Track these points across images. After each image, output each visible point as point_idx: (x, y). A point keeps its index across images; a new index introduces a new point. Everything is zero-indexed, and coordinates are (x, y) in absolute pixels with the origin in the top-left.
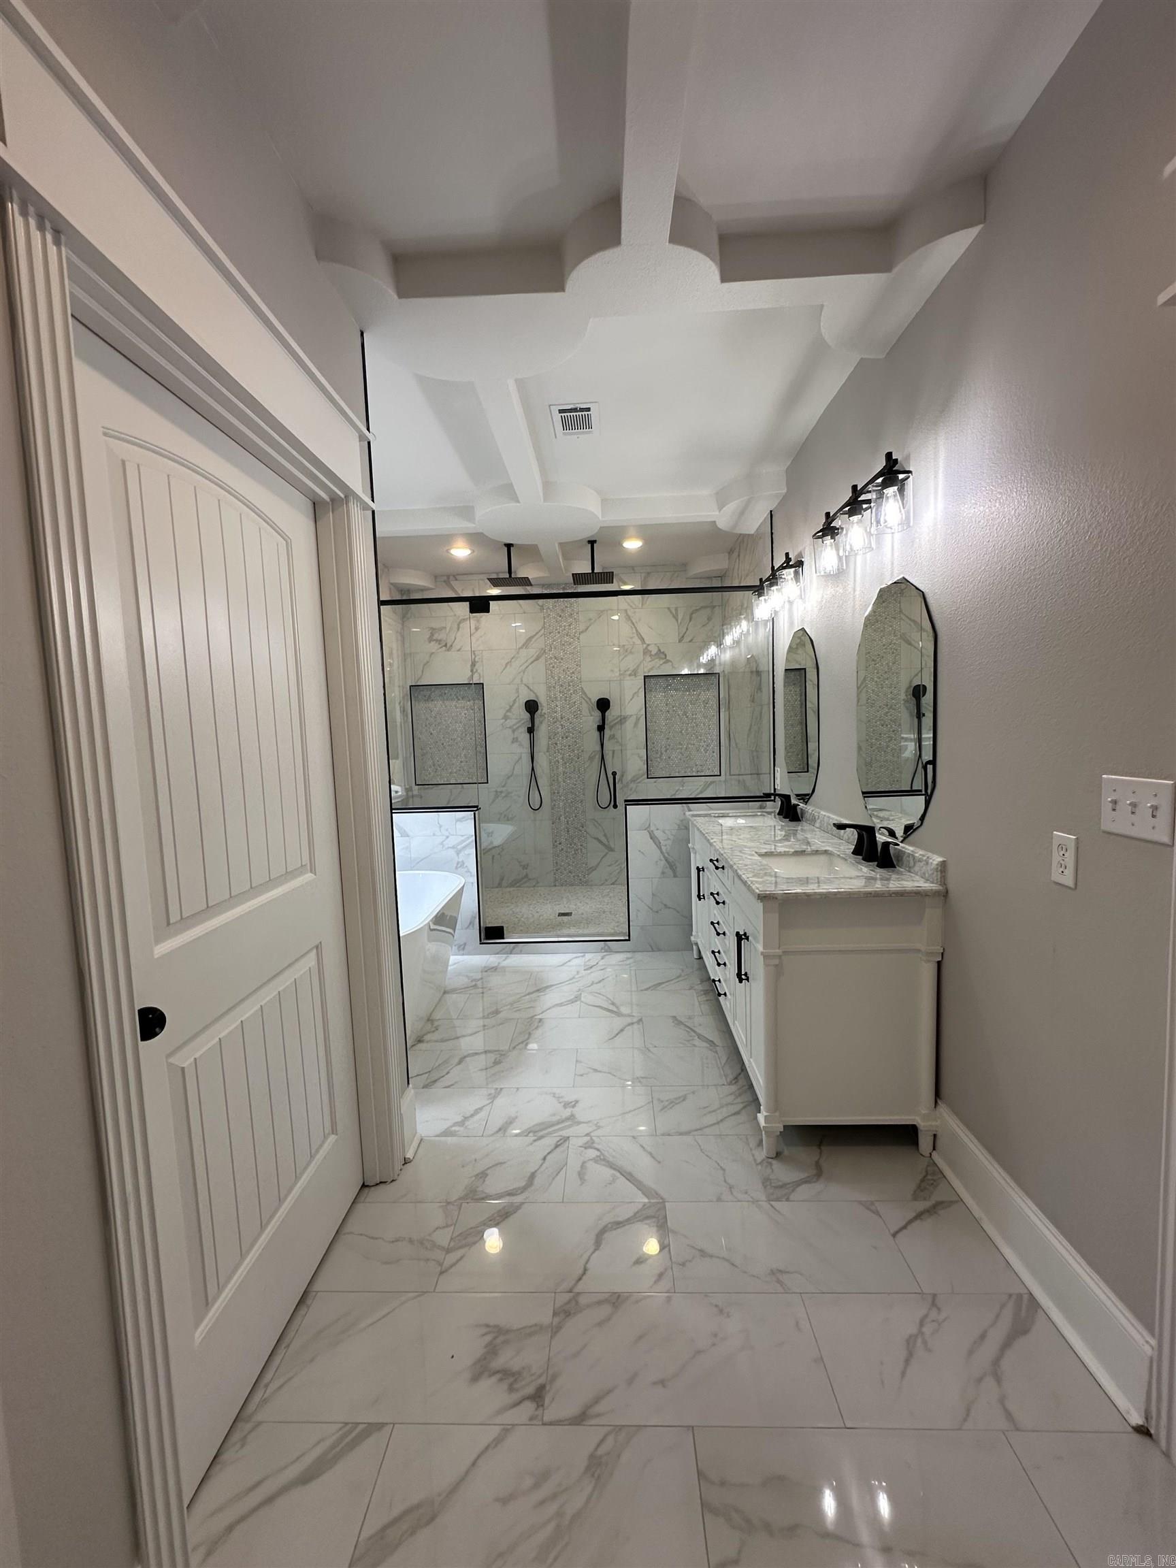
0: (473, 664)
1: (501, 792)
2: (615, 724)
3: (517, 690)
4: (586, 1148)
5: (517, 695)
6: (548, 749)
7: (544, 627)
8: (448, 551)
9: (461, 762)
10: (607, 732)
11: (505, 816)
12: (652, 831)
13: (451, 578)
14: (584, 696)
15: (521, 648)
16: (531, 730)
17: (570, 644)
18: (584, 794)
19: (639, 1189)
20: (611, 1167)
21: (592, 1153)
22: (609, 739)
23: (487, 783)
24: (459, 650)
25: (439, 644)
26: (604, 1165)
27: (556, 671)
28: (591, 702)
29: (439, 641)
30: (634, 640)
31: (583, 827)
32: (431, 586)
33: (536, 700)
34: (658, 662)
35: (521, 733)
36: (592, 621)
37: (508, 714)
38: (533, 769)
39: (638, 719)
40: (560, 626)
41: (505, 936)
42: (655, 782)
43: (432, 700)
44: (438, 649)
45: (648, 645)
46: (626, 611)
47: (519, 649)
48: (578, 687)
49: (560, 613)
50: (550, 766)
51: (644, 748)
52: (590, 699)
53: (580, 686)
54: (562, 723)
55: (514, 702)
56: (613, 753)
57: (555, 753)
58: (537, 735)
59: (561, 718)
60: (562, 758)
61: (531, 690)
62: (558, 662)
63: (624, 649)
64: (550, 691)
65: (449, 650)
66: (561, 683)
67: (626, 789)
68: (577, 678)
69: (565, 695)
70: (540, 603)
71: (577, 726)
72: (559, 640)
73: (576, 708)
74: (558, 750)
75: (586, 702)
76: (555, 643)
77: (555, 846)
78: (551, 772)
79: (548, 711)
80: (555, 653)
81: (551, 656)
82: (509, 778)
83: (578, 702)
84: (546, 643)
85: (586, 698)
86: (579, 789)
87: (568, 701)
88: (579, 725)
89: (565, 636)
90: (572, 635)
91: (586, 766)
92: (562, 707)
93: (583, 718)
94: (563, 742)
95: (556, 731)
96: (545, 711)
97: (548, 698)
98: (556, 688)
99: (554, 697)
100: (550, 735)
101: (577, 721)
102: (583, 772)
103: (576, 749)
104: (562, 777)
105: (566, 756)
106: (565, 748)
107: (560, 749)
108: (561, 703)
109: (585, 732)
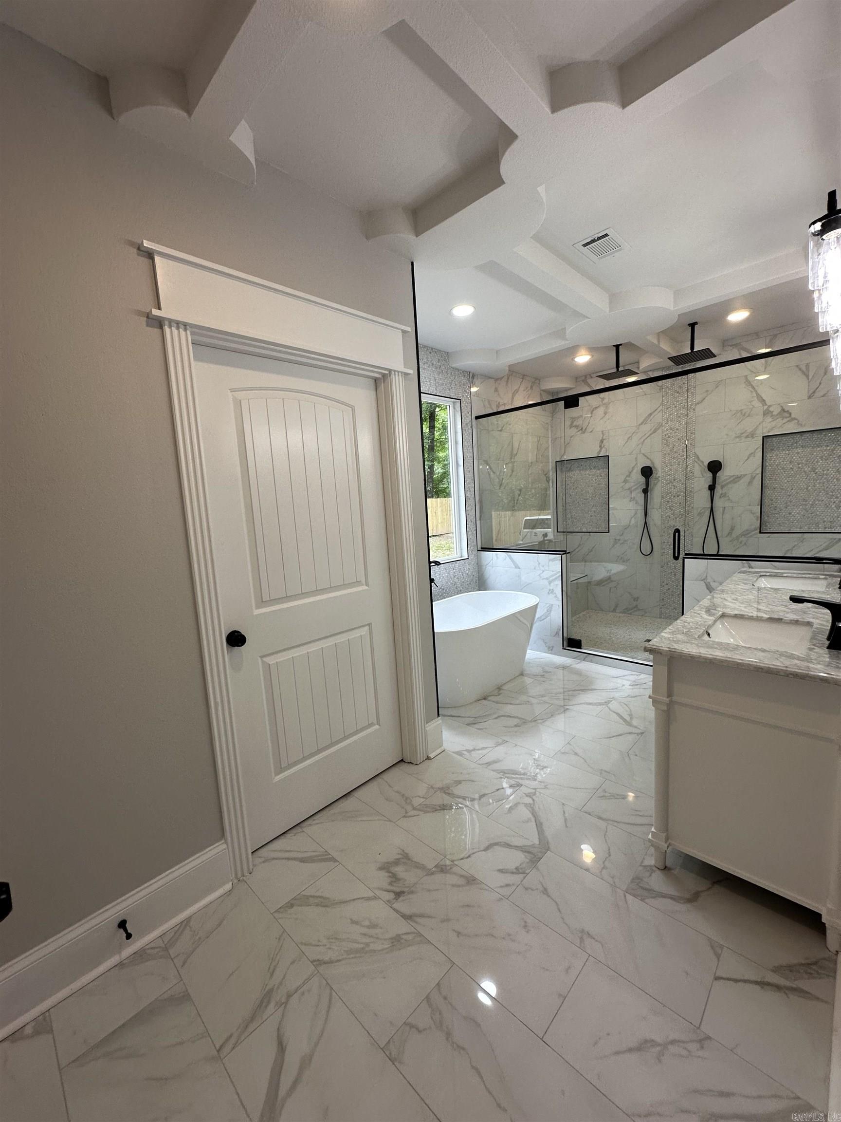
0: (602, 441)
1: (619, 540)
2: (728, 484)
3: (636, 459)
4: (527, 796)
5: (635, 463)
6: (661, 505)
7: (662, 404)
8: (573, 360)
9: (591, 516)
10: (718, 490)
11: (621, 558)
12: (709, 583)
13: (588, 376)
14: (695, 459)
15: (642, 423)
17: (686, 415)
18: (691, 545)
19: (539, 835)
20: (532, 814)
21: (528, 800)
22: (720, 497)
23: (609, 532)
24: (591, 432)
25: (577, 429)
26: (530, 811)
27: (671, 440)
28: (703, 464)
29: (577, 427)
30: (753, 403)
32: (572, 386)
33: (651, 466)
34: (780, 421)
35: (638, 493)
36: (710, 392)
37: (627, 478)
38: (646, 523)
39: (753, 478)
40: (678, 401)
41: (582, 647)
42: (769, 537)
43: (572, 471)
44: (576, 433)
45: (770, 406)
46: (746, 377)
47: (640, 425)
48: (691, 453)
49: (678, 390)
50: (662, 520)
51: (758, 505)
52: (702, 462)
53: (693, 451)
54: (674, 484)
55: (631, 469)
56: (724, 511)
57: (667, 509)
58: (650, 495)
59: (674, 480)
60: (673, 514)
61: (648, 458)
62: (673, 432)
63: (742, 413)
64: (665, 458)
65: (584, 432)
66: (675, 450)
67: (735, 542)
68: (691, 444)
69: (679, 460)
70: (660, 384)
71: (689, 486)
72: (675, 414)
73: (689, 471)
74: (669, 507)
75: (698, 465)
76: (671, 416)
77: (662, 586)
78: (662, 525)
79: (663, 474)
80: (671, 425)
81: (667, 427)
82: (625, 529)
83: (691, 465)
84: (663, 417)
85: (698, 462)
86: (687, 540)
87: (681, 465)
88: (691, 485)
89: (682, 409)
90: (688, 407)
91: (695, 521)
92: (675, 471)
93: (696, 479)
94: (674, 500)
95: (668, 491)
96: (660, 474)
97: (663, 464)
98: (671, 455)
99: (669, 462)
100: (662, 494)
101: (689, 482)
102: (692, 526)
103: (686, 506)
104: (672, 530)
105: (677, 512)
106: (676, 505)
107: (672, 506)
108: (675, 467)
109: (696, 492)
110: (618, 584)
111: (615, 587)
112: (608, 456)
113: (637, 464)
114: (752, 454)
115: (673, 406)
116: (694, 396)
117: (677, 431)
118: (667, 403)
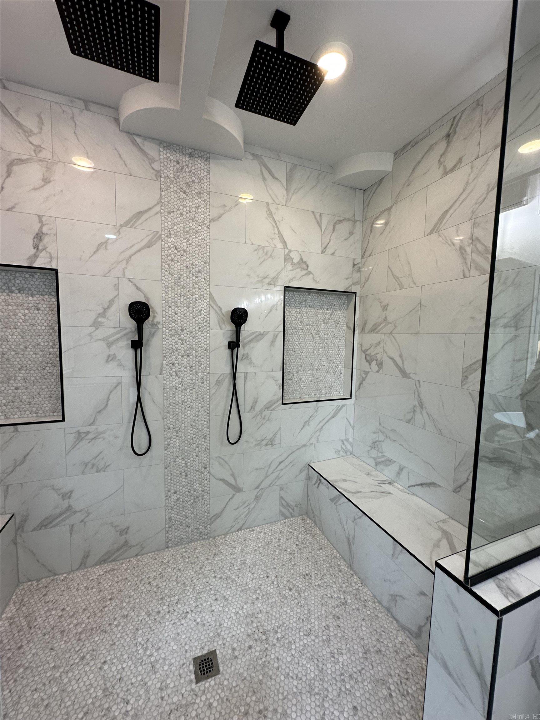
0: (39, 237)
1: (88, 433)
2: (250, 341)
3: (117, 287)
5: (116, 293)
6: (162, 370)
7: (160, 202)
10: (241, 351)
11: (93, 465)
14: (212, 304)
15: (125, 225)
16: (137, 345)
17: (197, 232)
18: (208, 428)
22: (242, 359)
23: (63, 420)
27: (176, 266)
28: (222, 312)
30: (275, 242)
31: (206, 468)
33: (146, 302)
34: (300, 272)
35: (122, 347)
36: (227, 208)
37: (99, 321)
38: (139, 400)
39: (275, 337)
40: (185, 207)
42: (290, 408)
45: (290, 251)
46: (268, 204)
48: (205, 291)
49: (184, 188)
50: (164, 393)
51: (280, 370)
52: (220, 309)
53: (208, 290)
54: (182, 336)
55: (108, 304)
56: (246, 377)
57: (172, 376)
58: (146, 352)
59: (182, 330)
61: (138, 288)
62: (179, 254)
63: (263, 250)
64: (167, 292)
66: (182, 283)
67: (259, 418)
68: (204, 279)
69: (188, 300)
70: (156, 166)
71: (203, 341)
72: (182, 225)
73: (202, 319)
74: (176, 372)
75: (216, 311)
76: (175, 227)
77: (167, 497)
78: (165, 401)
79: (164, 319)
80: (175, 241)
81: (169, 244)
82: (99, 412)
83: (205, 311)
84: (163, 226)
85: (215, 307)
86: (203, 422)
87: (191, 309)
88: (205, 340)
89: (191, 221)
90: (199, 221)
91: (212, 393)
92: (182, 316)
93: (211, 332)
94: (182, 362)
95: (174, 347)
96: (159, 319)
97: (164, 302)
98: (176, 289)
99: (173, 300)
100: (164, 352)
101: (202, 335)
102: (208, 400)
103: (200, 371)
104: (180, 408)
105: (187, 380)
106: (185, 370)
107: (179, 371)
108: (182, 310)
109: (211, 350)
110: (89, 514)
111: (82, 521)
113: (118, 295)
114: (275, 307)
115: (179, 212)
116: (208, 207)
117: (185, 254)
118: (169, 203)
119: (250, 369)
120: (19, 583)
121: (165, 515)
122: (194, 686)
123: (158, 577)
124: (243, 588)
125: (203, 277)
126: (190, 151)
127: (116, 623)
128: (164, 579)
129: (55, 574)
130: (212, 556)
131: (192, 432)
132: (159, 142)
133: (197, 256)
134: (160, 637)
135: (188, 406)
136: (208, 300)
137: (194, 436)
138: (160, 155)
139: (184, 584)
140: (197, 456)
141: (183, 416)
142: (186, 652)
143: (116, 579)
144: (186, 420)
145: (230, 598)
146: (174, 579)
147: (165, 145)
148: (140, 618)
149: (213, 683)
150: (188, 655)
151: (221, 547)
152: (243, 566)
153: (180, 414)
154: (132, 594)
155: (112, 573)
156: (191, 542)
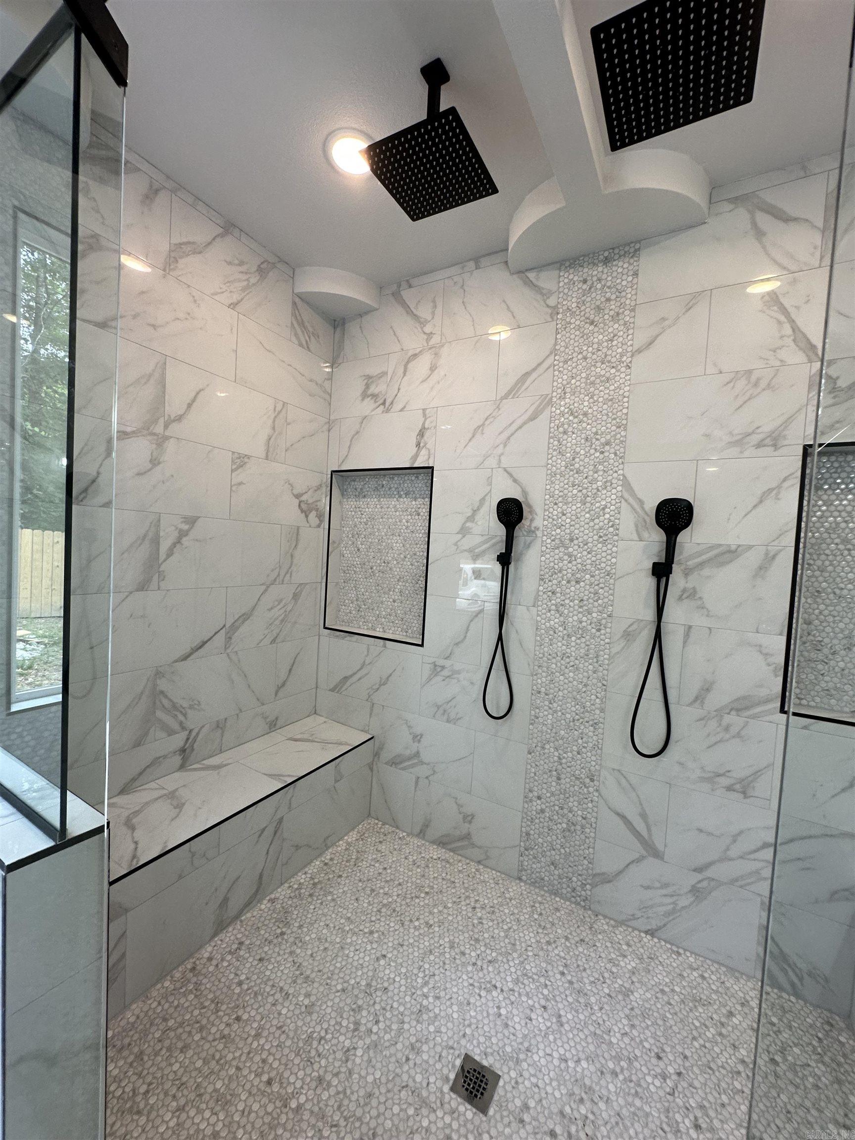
0: (421, 434)
1: (443, 667)
2: (701, 565)
3: (489, 480)
5: (489, 488)
6: (536, 599)
7: (554, 351)
10: (677, 579)
14: (626, 495)
15: (506, 397)
17: (608, 380)
22: (680, 598)
23: (422, 645)
24: (401, 410)
25: (375, 402)
27: (570, 441)
28: (643, 508)
29: (374, 396)
31: (592, 780)
33: (521, 499)
36: (667, 323)
37: (469, 524)
38: (500, 638)
39: (770, 558)
40: (591, 344)
42: (805, 727)
44: (373, 410)
45: (829, 363)
47: (502, 399)
48: (615, 475)
49: (592, 317)
50: (536, 635)
51: (781, 634)
52: (641, 502)
53: (621, 472)
54: (571, 550)
55: (478, 504)
56: (687, 635)
57: (550, 611)
58: (516, 569)
59: (571, 540)
60: (564, 624)
61: (515, 481)
62: (576, 420)
63: (748, 379)
64: (553, 483)
65: (388, 411)
66: (577, 466)
67: (713, 724)
68: (615, 454)
69: (584, 491)
70: (552, 302)
71: (604, 560)
72: (584, 375)
73: (606, 522)
74: (556, 605)
75: (632, 507)
76: (573, 381)
77: (527, 800)
78: (537, 648)
79: (546, 523)
80: (572, 402)
81: (562, 408)
82: (457, 644)
83: (613, 508)
84: (555, 384)
85: (631, 500)
86: (593, 697)
87: (588, 505)
88: (609, 557)
89: (599, 364)
90: (614, 360)
91: (614, 651)
92: (574, 518)
93: (621, 544)
94: (568, 591)
95: (556, 567)
96: (538, 522)
97: (548, 497)
98: (567, 476)
99: (561, 494)
100: (542, 573)
101: (604, 549)
102: (607, 662)
103: (595, 610)
104: (559, 664)
105: (573, 620)
106: (571, 604)
107: (562, 605)
108: (574, 508)
109: (617, 577)
110: (434, 772)
111: (427, 778)
112: (432, 468)
113: (490, 491)
114: (773, 492)
115: (580, 356)
116: (631, 332)
117: (585, 419)
118: (567, 348)
119: (699, 621)
120: (369, 815)
121: (522, 827)
122: (446, 1088)
123: (488, 909)
124: (598, 1032)
125: (612, 450)
126: (606, 254)
127: (417, 923)
128: (494, 917)
129: (397, 827)
130: (577, 939)
131: (574, 709)
132: (558, 265)
133: (605, 418)
134: (448, 985)
135: (572, 664)
136: (619, 488)
137: (577, 717)
138: (559, 282)
139: (514, 945)
140: (578, 753)
141: (562, 678)
142: (464, 1035)
143: (444, 875)
144: (566, 686)
145: (567, 1027)
146: (505, 927)
147: (567, 264)
148: (441, 942)
149: (469, 1115)
150: (463, 1042)
151: (600, 937)
152: (620, 997)
153: (558, 674)
154: (450, 905)
155: (444, 864)
156: (556, 894)
